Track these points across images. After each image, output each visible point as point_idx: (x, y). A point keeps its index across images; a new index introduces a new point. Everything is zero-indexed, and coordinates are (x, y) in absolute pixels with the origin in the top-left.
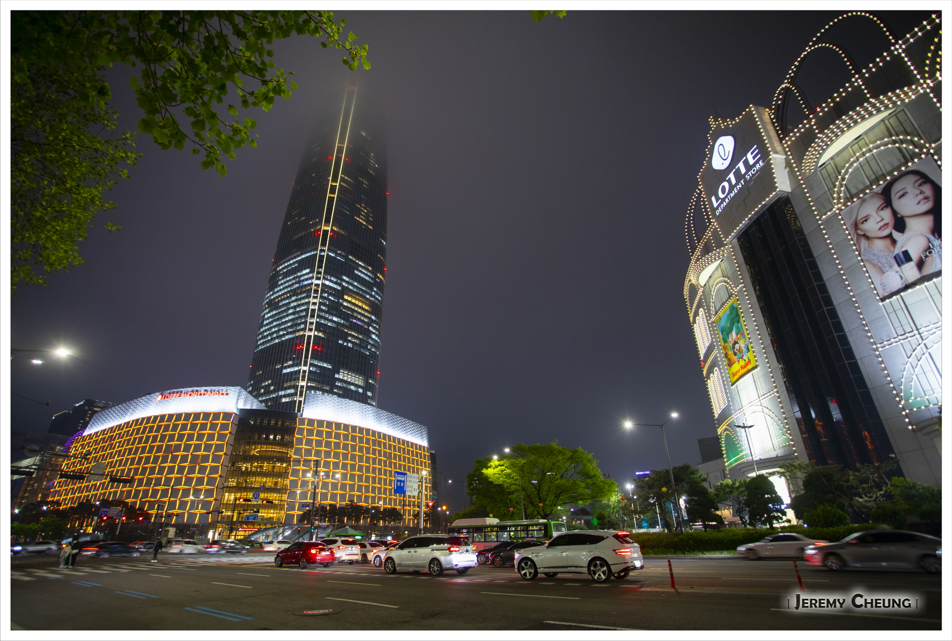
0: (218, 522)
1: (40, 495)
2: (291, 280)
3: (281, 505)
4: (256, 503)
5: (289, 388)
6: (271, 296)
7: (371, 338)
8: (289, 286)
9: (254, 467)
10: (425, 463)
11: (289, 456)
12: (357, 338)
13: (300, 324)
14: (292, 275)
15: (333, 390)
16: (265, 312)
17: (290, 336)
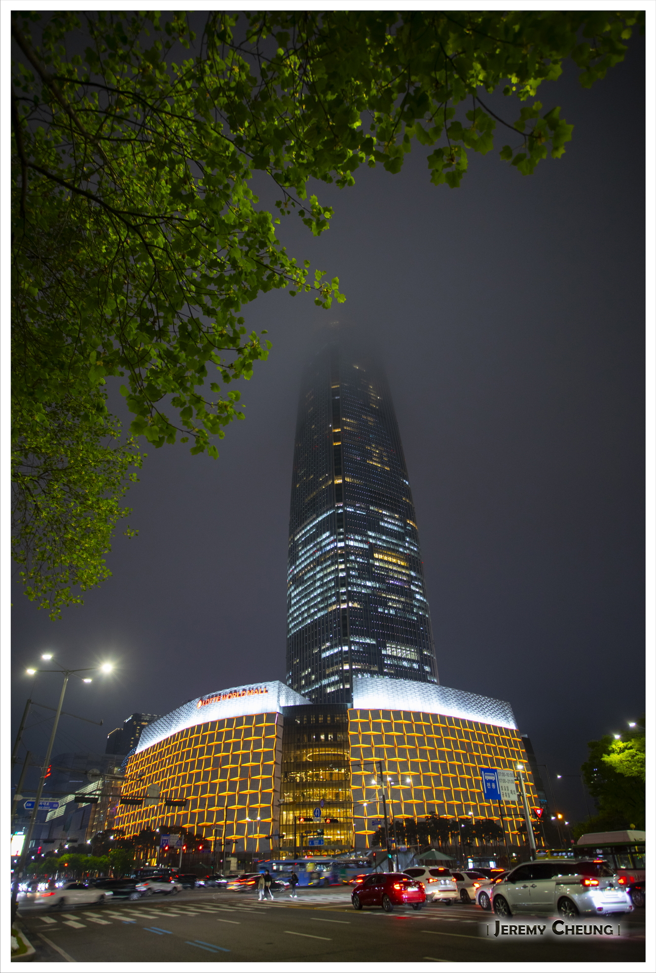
0: (280, 849)
1: (106, 823)
2: (311, 548)
3: (347, 823)
4: (318, 822)
5: (333, 674)
6: (294, 570)
7: (415, 598)
8: (312, 555)
9: (309, 776)
10: (518, 752)
11: (346, 759)
12: (399, 601)
13: (330, 597)
14: (311, 542)
15: (382, 670)
16: (291, 590)
17: (322, 613)
